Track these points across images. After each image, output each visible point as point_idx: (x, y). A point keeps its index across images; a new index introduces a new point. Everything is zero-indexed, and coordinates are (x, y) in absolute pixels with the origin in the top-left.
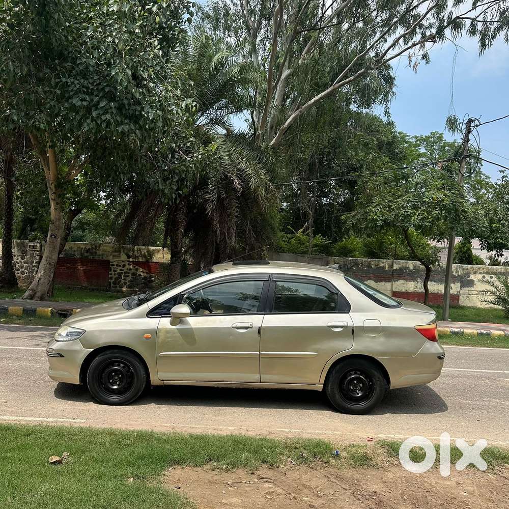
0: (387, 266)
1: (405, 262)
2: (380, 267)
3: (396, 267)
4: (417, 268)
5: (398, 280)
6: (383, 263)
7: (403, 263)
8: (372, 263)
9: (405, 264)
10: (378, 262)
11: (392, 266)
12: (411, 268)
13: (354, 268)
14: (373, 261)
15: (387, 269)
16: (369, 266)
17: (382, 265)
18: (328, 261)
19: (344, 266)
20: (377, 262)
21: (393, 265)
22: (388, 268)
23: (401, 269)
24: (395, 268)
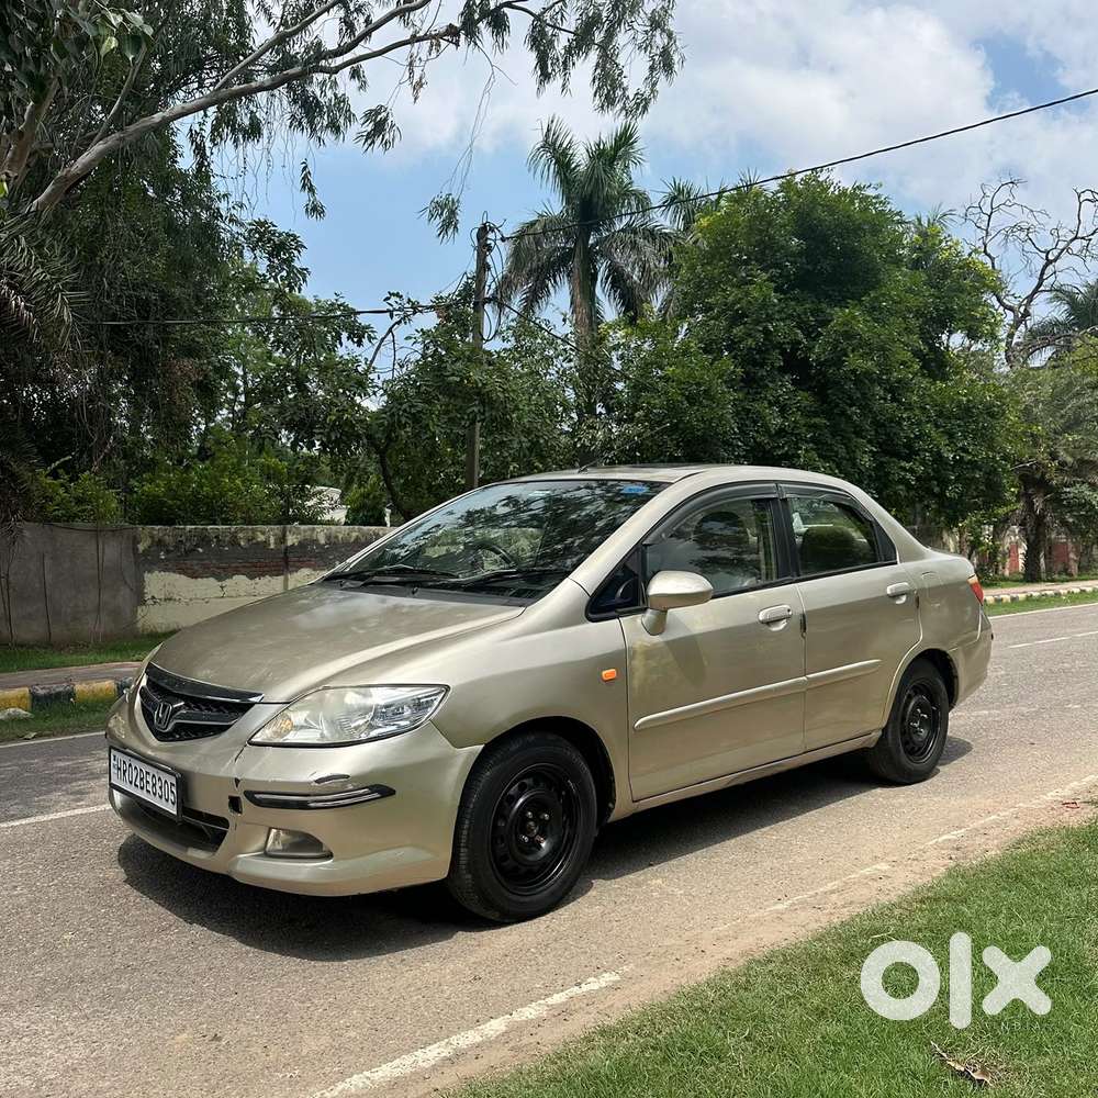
0: (272, 540)
1: (309, 529)
2: (258, 543)
3: (291, 540)
4: (333, 540)
5: (298, 568)
6: (263, 533)
7: (305, 531)
8: (241, 535)
9: (309, 533)
10: (254, 531)
11: (282, 539)
12: (322, 541)
13: (200, 550)
14: (242, 530)
15: (272, 546)
16: (234, 542)
17: (261, 538)
18: (135, 538)
19: (176, 547)
20: (250, 533)
21: (284, 536)
22: (275, 543)
23: (302, 545)
24: (289, 543)
